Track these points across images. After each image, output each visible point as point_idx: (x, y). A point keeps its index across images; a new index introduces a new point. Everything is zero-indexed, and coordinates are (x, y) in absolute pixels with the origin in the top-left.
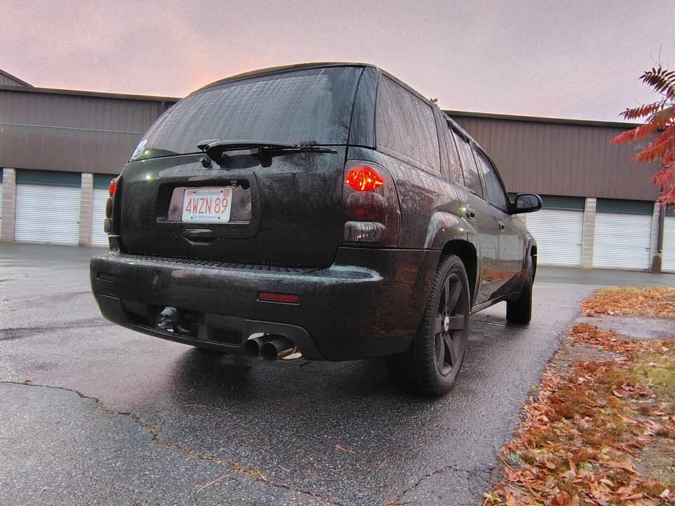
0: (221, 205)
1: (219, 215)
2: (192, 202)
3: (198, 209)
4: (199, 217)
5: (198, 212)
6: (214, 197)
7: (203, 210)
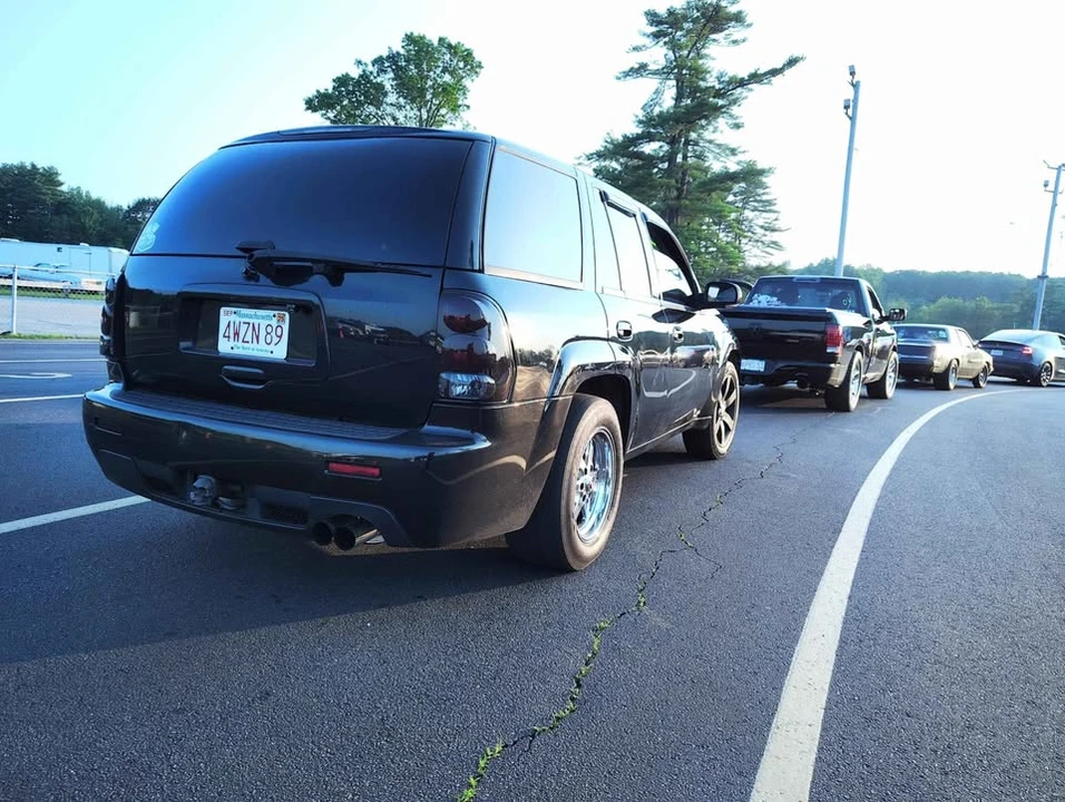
0: (273, 334)
1: (271, 347)
2: (232, 324)
3: (241, 336)
4: (243, 348)
5: (241, 340)
6: (264, 323)
7: (248, 338)
